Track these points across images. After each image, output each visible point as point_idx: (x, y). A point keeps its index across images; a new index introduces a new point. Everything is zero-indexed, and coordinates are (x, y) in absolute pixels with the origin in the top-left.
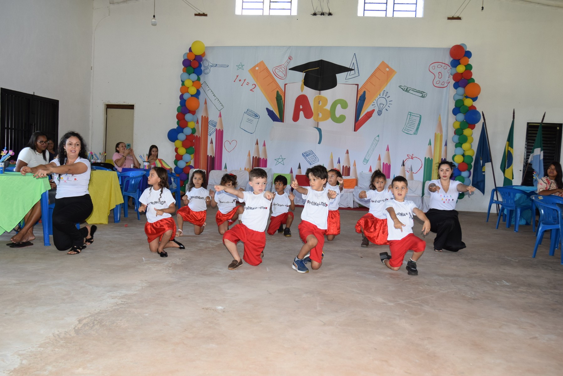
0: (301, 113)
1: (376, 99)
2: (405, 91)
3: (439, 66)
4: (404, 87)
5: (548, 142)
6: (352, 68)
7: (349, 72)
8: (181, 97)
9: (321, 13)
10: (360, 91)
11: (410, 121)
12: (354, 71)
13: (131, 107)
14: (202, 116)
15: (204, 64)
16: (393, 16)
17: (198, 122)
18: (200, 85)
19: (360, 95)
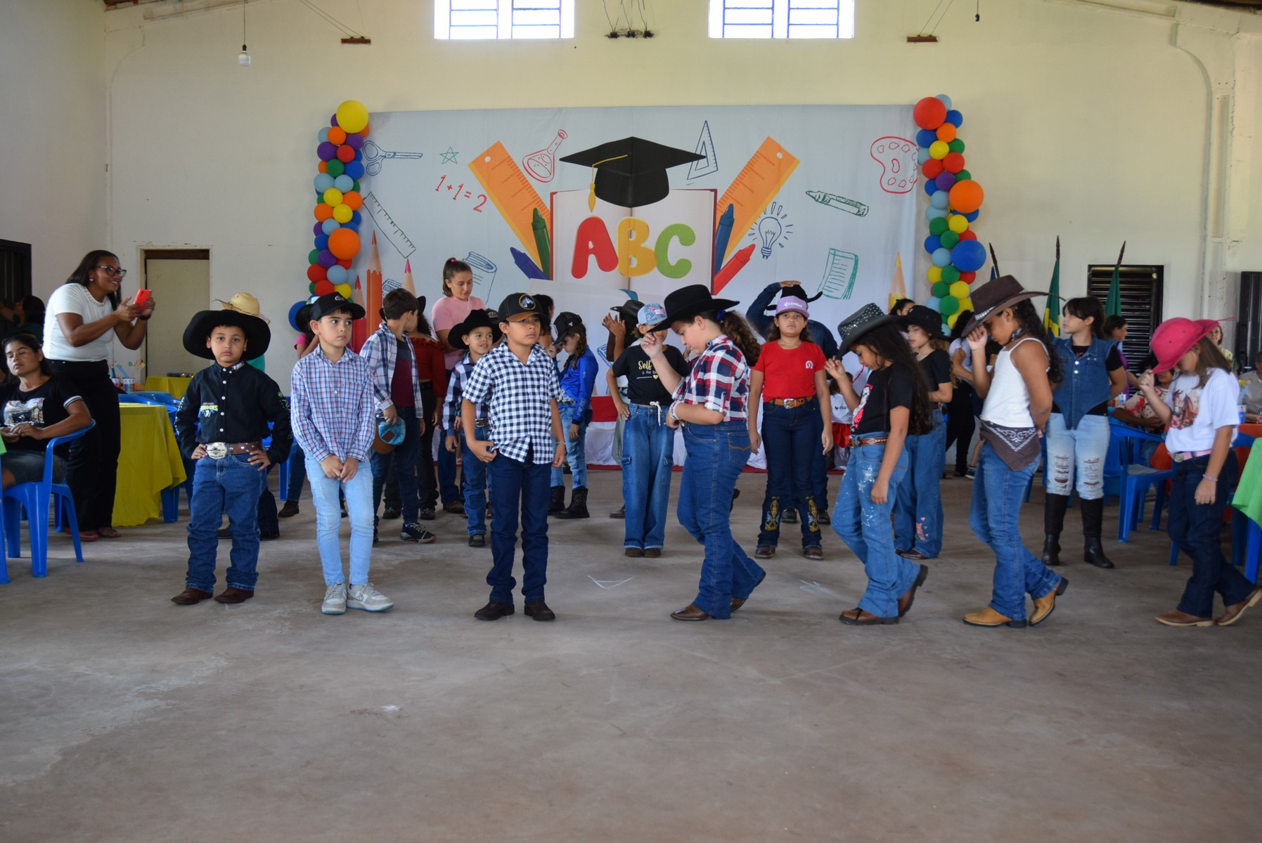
0: (592, 259)
1: (758, 222)
2: (821, 202)
3: (893, 146)
4: (818, 194)
5: (1135, 307)
6: (702, 154)
7: (695, 162)
8: (318, 229)
9: (629, 32)
10: (721, 205)
11: (833, 269)
12: (705, 159)
13: (203, 254)
14: (369, 271)
15: (370, 153)
16: (788, 36)
17: (357, 284)
18: (362, 202)
19: (722, 214)
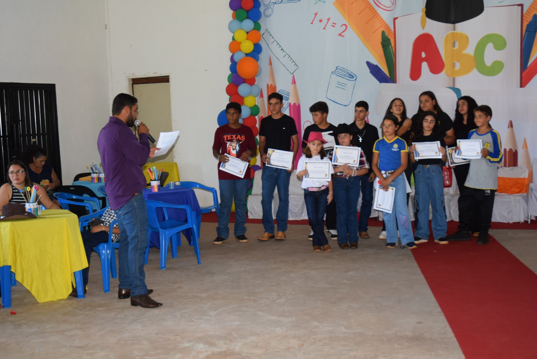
0: (425, 66)
8: (232, 59)
10: (526, 16)
13: (165, 79)
14: (268, 85)
15: (264, 1)
17: (262, 96)
18: (259, 37)
19: (528, 23)
